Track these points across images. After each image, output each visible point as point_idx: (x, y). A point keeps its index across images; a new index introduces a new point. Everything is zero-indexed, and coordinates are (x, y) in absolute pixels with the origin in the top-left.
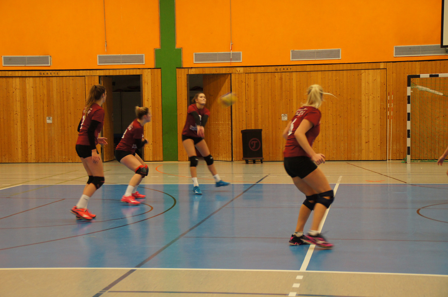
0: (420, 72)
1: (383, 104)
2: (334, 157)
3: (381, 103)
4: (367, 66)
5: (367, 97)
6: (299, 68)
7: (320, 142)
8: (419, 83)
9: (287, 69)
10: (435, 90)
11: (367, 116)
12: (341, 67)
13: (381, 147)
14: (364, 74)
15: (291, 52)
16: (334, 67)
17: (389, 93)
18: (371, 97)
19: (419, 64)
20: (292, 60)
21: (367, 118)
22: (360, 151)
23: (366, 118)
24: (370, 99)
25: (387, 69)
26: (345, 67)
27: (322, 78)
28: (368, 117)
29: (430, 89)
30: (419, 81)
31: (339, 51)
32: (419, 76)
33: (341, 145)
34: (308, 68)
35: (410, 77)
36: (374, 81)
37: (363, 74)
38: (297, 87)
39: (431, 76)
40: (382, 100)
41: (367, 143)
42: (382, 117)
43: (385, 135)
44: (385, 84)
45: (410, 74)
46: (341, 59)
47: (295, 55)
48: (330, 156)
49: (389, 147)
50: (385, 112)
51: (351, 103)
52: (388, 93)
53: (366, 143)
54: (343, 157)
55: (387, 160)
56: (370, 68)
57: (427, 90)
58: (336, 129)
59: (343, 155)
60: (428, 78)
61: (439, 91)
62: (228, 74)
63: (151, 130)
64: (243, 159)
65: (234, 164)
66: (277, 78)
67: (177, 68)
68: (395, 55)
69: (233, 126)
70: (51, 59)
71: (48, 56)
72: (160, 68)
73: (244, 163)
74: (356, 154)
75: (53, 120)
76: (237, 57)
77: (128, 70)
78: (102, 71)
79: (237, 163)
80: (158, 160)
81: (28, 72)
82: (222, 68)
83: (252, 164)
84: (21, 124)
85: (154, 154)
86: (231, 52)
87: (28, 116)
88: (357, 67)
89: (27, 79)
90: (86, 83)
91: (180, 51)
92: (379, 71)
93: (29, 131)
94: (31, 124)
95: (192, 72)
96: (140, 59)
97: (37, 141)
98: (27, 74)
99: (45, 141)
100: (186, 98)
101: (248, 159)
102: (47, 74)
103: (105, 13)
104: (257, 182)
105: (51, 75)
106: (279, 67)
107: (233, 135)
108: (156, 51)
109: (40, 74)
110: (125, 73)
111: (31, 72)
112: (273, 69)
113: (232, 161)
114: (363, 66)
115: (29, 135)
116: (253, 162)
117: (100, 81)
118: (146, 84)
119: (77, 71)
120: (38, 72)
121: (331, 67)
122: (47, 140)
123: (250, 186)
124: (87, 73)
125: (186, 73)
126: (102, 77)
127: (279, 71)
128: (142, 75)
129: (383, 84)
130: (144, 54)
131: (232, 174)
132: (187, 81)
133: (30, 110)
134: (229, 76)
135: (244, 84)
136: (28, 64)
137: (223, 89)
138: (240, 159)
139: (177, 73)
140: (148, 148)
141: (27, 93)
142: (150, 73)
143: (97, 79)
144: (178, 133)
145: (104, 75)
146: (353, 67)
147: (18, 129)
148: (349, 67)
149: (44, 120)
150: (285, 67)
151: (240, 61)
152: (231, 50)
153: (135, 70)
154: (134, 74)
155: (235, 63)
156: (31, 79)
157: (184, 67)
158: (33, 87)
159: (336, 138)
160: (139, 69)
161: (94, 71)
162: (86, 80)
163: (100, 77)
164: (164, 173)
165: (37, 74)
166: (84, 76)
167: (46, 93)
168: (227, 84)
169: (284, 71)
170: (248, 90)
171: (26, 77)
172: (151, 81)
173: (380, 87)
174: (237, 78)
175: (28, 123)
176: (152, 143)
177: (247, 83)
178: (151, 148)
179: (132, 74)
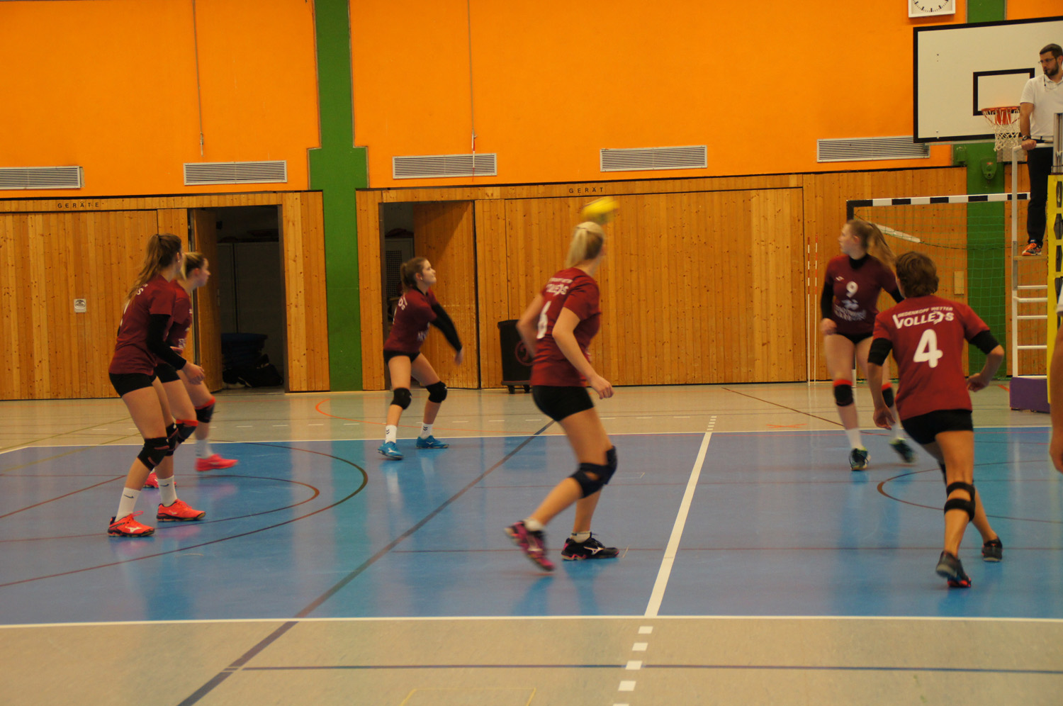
0: (872, 193)
1: (797, 262)
2: (696, 377)
3: (793, 261)
4: (763, 182)
5: (763, 248)
6: (619, 188)
7: (667, 345)
8: (870, 218)
9: (594, 190)
10: (903, 231)
11: (763, 289)
12: (707, 184)
13: (794, 353)
14: (756, 199)
15: (601, 153)
16: (694, 185)
17: (809, 238)
18: (771, 248)
19: (870, 176)
20: (604, 170)
21: (764, 294)
22: (751, 363)
23: (761, 292)
24: (770, 255)
25: (804, 188)
26: (716, 184)
27: (667, 209)
28: (767, 289)
29: (893, 231)
30: (870, 212)
31: (702, 150)
32: (870, 203)
33: (711, 350)
34: (638, 187)
35: (851, 206)
36: (777, 214)
37: (753, 200)
38: (615, 227)
39: (895, 202)
40: (794, 253)
41: (765, 346)
42: (794, 290)
43: (803, 327)
44: (800, 220)
45: (852, 199)
46: (706, 167)
47: (610, 160)
48: (687, 374)
49: (811, 353)
50: (802, 278)
51: (729, 262)
52: (806, 239)
53: (763, 345)
54: (715, 376)
55: (807, 380)
56: (769, 187)
58: (700, 318)
59: (715, 372)
60: (888, 207)
61: (913, 234)
62: (468, 201)
63: (302, 325)
64: (503, 384)
65: (482, 395)
66: (572, 209)
67: (357, 189)
68: (821, 158)
69: (480, 314)
70: (83, 173)
71: (76, 167)
72: (321, 191)
73: (506, 393)
74: (742, 369)
75: (89, 305)
76: (486, 164)
77: (251, 196)
78: (195, 197)
79: (489, 392)
80: (319, 390)
81: (31, 201)
82: (454, 189)
83: (523, 394)
84: (18, 314)
85: (311, 377)
86: (474, 154)
87: (34, 297)
88: (740, 183)
89: (30, 216)
90: (160, 225)
91: (362, 154)
92: (786, 192)
93: (35, 331)
94: (39, 315)
95: (391, 197)
96: (276, 171)
97: (54, 353)
98: (30, 206)
99: (71, 352)
100: (379, 255)
101: (512, 383)
102: (74, 205)
103: (198, 73)
104: (538, 433)
105: (82, 209)
106: (577, 185)
107: (481, 332)
108: (312, 155)
109: (59, 205)
110: (244, 201)
111: (39, 201)
112: (563, 190)
113: (479, 387)
114: (754, 182)
115: (35, 338)
116: (524, 390)
117: (192, 219)
118: (291, 224)
119: (139, 199)
120: (54, 201)
121: (686, 185)
122: (75, 350)
123: (523, 441)
124: (162, 204)
125: (378, 200)
126: (194, 211)
127: (576, 193)
128: (281, 205)
129: (797, 219)
130: (285, 161)
131: (481, 415)
132: (379, 219)
133: (36, 284)
134: (471, 205)
135: (501, 222)
136: (31, 185)
137: (457, 233)
138: (496, 385)
139: (358, 200)
140: (298, 363)
141: (31, 247)
142: (299, 201)
143: (184, 214)
144: (362, 329)
145: (199, 206)
146: (732, 183)
147: (12, 326)
148: (724, 184)
149: (69, 306)
150: (588, 185)
151: (493, 174)
152: (474, 149)
153: (265, 195)
154: (265, 203)
155: (482, 177)
156: (40, 217)
157: (372, 186)
158: (43, 235)
159: (700, 336)
160: (275, 192)
161: (175, 198)
162: (160, 217)
163: (189, 210)
164: (332, 417)
165: (51, 205)
166: (156, 210)
167: (71, 247)
168: (465, 223)
169: (587, 194)
170: (510, 236)
171: (27, 213)
172: (302, 217)
173: (791, 226)
174: (486, 207)
175: (34, 313)
176: (305, 352)
177: (508, 220)
178: (304, 363)
179: (258, 203)
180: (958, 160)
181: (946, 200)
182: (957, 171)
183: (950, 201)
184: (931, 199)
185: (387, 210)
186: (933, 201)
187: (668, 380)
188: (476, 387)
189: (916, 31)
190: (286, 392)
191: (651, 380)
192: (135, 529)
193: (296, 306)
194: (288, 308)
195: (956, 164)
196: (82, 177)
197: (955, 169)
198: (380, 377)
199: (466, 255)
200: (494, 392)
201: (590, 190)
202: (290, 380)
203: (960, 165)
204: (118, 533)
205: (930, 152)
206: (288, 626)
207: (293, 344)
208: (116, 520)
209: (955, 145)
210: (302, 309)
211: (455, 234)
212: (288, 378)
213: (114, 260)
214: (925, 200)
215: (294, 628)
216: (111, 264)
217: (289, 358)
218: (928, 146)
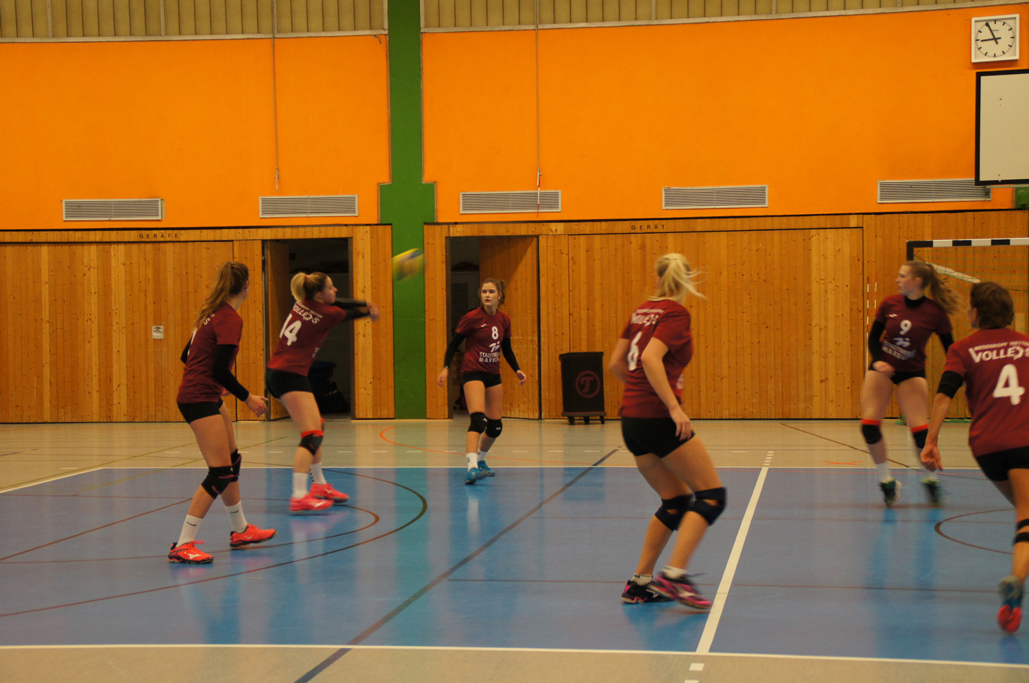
0: (932, 234)
1: (856, 300)
2: (754, 411)
3: (852, 300)
4: (823, 222)
5: (822, 287)
6: (680, 225)
7: (725, 380)
8: (930, 259)
9: (656, 227)
10: (964, 272)
11: (822, 326)
12: (768, 223)
13: (852, 390)
14: (816, 238)
15: (663, 191)
16: (754, 224)
17: (868, 278)
18: (831, 287)
19: (930, 218)
20: (666, 208)
21: (823, 331)
22: (809, 399)
23: (820, 329)
24: (829, 292)
25: (865, 227)
26: (777, 223)
27: (728, 246)
28: (825, 327)
29: (953, 271)
30: (930, 253)
31: (763, 190)
32: (930, 244)
33: (769, 387)
34: (699, 225)
35: (911, 246)
36: (836, 253)
37: (814, 239)
39: (955, 243)
40: (853, 292)
41: (824, 383)
42: (854, 328)
43: (861, 365)
44: (860, 260)
45: (912, 240)
46: (767, 206)
47: (672, 198)
48: (745, 409)
50: (861, 316)
51: (789, 299)
52: (865, 278)
53: (822, 381)
54: (773, 411)
56: (829, 227)
57: (947, 273)
58: (759, 354)
59: (773, 407)
60: (949, 248)
61: (973, 275)
62: (532, 236)
63: (369, 354)
64: (563, 415)
65: (543, 425)
66: (634, 246)
67: (425, 224)
68: (881, 199)
69: (542, 346)
70: (164, 206)
71: (157, 199)
72: (391, 224)
73: (566, 424)
74: (800, 406)
75: (166, 332)
76: (551, 200)
77: (323, 229)
78: (269, 229)
79: (550, 423)
80: (385, 417)
81: (115, 232)
82: (518, 225)
83: (583, 426)
84: (99, 340)
85: (377, 404)
86: (539, 191)
87: (114, 323)
88: (800, 223)
89: (113, 246)
90: (235, 255)
91: (431, 188)
92: (846, 232)
93: (115, 356)
94: (119, 341)
95: (457, 232)
96: (348, 205)
97: (132, 377)
98: (114, 236)
99: (148, 377)
100: (444, 287)
101: (573, 414)
102: (155, 236)
103: (276, 111)
104: (596, 464)
105: (162, 239)
106: (639, 222)
107: (542, 363)
108: (382, 189)
109: (141, 236)
110: (316, 234)
111: (122, 232)
112: (625, 227)
113: (540, 418)
114: (814, 222)
115: (114, 363)
116: (583, 421)
117: (266, 250)
118: (360, 256)
119: (217, 230)
120: (136, 232)
121: (747, 224)
122: (152, 375)
123: (582, 471)
124: (238, 235)
125: (445, 234)
126: (268, 243)
127: (638, 230)
128: (352, 238)
129: (856, 260)
130: (356, 196)
131: (541, 445)
132: (446, 252)
133: (117, 312)
134: (535, 240)
135: (565, 257)
136: (115, 216)
137: (521, 268)
138: (557, 416)
139: (425, 234)
140: (364, 391)
141: (113, 276)
142: (369, 233)
143: (258, 246)
144: (427, 359)
145: (273, 238)
146: (792, 223)
147: (93, 350)
148: (784, 223)
149: (147, 332)
150: (650, 223)
151: (557, 211)
152: (539, 186)
153: (337, 228)
154: (336, 236)
155: (546, 213)
156: (122, 247)
157: (440, 221)
158: (124, 264)
159: (759, 372)
160: (346, 225)
161: (251, 230)
162: (235, 248)
163: (264, 242)
164: (397, 445)
165: (133, 236)
166: (232, 241)
167: (151, 276)
168: (529, 258)
169: (649, 231)
170: (573, 271)
171: (110, 243)
172: (371, 250)
173: (851, 265)
174: (550, 244)
175: (114, 339)
176: (372, 380)
177: (571, 255)
178: (370, 391)
179: (330, 235)
180: (1021, 203)
181: (1007, 242)
182: (1019, 214)
183: (1012, 243)
184: (992, 240)
185: (454, 244)
186: (994, 243)
187: (726, 414)
188: (537, 418)
189: (979, 75)
190: (352, 419)
191: (709, 414)
192: (194, 556)
193: (364, 336)
194: (356, 337)
195: (1018, 207)
196: (163, 208)
197: (1017, 211)
198: (444, 406)
199: (530, 289)
200: (555, 423)
201: (652, 227)
202: (356, 407)
203: (1022, 208)
204: (179, 559)
205: (991, 194)
206: (342, 652)
207: (360, 373)
208: (177, 546)
209: (1016, 188)
210: (370, 339)
211: (519, 268)
212: (355, 405)
213: (191, 289)
214: (987, 242)
215: (347, 655)
216: (188, 293)
217: (356, 386)
218: (989, 189)
